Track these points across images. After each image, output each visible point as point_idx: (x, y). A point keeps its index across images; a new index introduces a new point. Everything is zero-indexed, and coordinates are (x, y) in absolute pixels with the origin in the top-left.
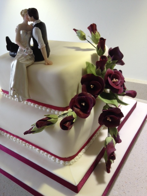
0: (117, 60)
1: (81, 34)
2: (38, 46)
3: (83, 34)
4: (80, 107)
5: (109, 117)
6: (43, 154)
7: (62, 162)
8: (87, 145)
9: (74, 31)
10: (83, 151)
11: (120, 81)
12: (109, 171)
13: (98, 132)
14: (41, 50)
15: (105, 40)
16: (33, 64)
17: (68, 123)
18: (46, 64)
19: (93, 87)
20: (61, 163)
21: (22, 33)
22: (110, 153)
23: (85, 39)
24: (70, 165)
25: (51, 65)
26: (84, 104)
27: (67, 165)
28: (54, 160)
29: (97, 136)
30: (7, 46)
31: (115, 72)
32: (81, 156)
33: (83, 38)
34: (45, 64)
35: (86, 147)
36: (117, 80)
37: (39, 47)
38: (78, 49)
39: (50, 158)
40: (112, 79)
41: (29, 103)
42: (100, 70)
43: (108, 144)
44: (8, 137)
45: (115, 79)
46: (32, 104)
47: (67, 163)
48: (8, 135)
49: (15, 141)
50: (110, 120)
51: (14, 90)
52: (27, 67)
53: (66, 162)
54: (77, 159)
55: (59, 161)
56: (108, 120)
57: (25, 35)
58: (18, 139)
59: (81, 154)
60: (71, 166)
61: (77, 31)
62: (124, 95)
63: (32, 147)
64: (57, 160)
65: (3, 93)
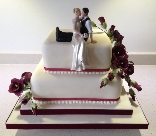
1: (94, 24)
4: (121, 65)
5: (130, 69)
7: (115, 102)
12: (135, 101)
19: (119, 54)
24: (120, 102)
28: (109, 103)
33: (95, 26)
47: (118, 102)
58: (74, 101)
63: (89, 102)
64: (112, 102)
65: (49, 71)
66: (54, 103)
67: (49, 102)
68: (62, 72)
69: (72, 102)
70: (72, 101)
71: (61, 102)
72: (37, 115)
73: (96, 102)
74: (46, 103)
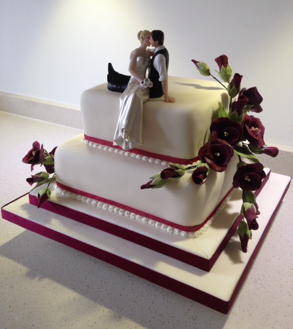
0: (253, 104)
1: (205, 68)
2: (159, 77)
3: (208, 68)
4: (213, 158)
5: (248, 175)
6: (153, 225)
7: (183, 233)
8: (214, 216)
9: (193, 63)
10: (209, 223)
11: (260, 131)
12: (245, 250)
13: (224, 202)
14: (162, 83)
15: (242, 76)
16: (148, 100)
17: (201, 175)
18: (168, 101)
19: (227, 135)
20: (183, 235)
21: (139, 60)
22: (251, 220)
23: (209, 74)
24: (195, 237)
25: (173, 102)
26: (219, 154)
27: (190, 238)
28: (171, 232)
29: (223, 208)
30: (108, 76)
31: (252, 119)
32: (207, 228)
33: (207, 72)
34: (165, 101)
35: (212, 218)
36: (257, 129)
37: (160, 79)
38: (198, 87)
39: (165, 229)
40: (250, 128)
41: (133, 155)
42: (237, 114)
43: (247, 210)
44: (94, 204)
45: (253, 128)
46: (138, 156)
47: (191, 235)
48: (94, 202)
49: (105, 209)
50: (249, 180)
51: (126, 132)
52: (144, 103)
53: (189, 233)
54: (203, 231)
55: (179, 232)
56: (246, 179)
57: (142, 63)
58: (111, 207)
59: (207, 225)
60: (195, 239)
61: (198, 63)
62: (261, 152)
63: (135, 217)
64: (176, 231)
65: (87, 141)
66: (79, 200)
67: (74, 195)
68: (100, 147)
69: (108, 208)
70: (109, 206)
71: (90, 202)
72: (40, 208)
73: (147, 221)
74: (69, 196)
